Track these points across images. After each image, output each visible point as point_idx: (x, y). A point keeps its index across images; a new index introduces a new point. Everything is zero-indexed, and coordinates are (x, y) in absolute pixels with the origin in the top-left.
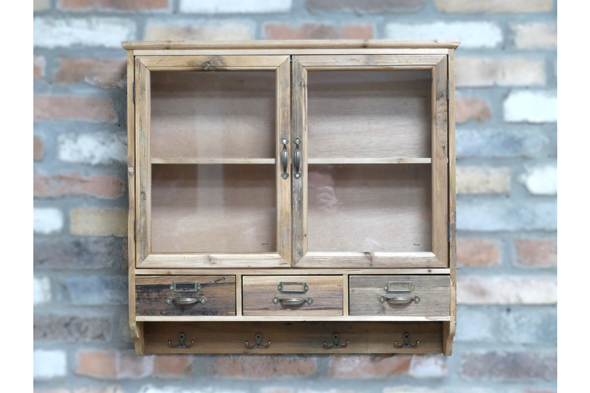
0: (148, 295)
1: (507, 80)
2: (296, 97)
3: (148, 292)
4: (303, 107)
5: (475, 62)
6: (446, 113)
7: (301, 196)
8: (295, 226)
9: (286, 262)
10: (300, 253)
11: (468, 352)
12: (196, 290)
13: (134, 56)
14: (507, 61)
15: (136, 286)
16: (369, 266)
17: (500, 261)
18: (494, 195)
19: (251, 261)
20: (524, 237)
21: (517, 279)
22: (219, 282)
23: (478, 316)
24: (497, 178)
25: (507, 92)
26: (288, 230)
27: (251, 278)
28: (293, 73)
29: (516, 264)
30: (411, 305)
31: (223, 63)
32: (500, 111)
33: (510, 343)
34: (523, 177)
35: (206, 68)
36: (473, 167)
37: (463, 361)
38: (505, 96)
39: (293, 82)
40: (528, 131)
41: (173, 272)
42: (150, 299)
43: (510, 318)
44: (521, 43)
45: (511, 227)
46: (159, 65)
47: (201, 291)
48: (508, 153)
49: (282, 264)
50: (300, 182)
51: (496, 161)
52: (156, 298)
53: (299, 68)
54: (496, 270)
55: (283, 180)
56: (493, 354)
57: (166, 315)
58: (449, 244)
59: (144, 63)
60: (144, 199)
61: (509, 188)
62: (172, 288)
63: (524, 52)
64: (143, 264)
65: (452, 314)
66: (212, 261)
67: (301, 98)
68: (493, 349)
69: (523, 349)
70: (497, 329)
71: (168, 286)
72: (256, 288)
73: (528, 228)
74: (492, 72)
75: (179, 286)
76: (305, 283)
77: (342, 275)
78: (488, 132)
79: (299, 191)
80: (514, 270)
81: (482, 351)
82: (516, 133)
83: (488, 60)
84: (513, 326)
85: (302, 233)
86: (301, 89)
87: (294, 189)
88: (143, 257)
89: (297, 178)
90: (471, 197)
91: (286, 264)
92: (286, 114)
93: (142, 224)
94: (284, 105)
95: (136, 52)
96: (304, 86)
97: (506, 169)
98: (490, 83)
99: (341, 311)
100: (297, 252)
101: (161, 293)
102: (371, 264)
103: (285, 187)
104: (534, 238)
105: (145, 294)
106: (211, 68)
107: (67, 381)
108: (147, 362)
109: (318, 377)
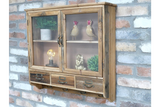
0: (32, 76)
5: (125, 8)
12: (41, 76)
13: (27, 13)
14: (135, 7)
15: (30, 73)
17: (132, 73)
18: (130, 52)
20: (140, 66)
24: (132, 46)
25: (136, 17)
29: (137, 75)
32: (133, 25)
34: (140, 47)
36: (124, 43)
37: (121, 103)
38: (134, 19)
40: (142, 31)
43: (135, 92)
45: (136, 63)
48: (135, 38)
49: (60, 71)
51: (132, 41)
54: (131, 76)
55: (59, 47)
56: (130, 102)
60: (31, 51)
61: (135, 50)
64: (31, 68)
70: (131, 95)
74: (130, 11)
75: (38, 75)
76: (65, 78)
78: (129, 31)
80: (137, 77)
82: (138, 32)
83: (129, 7)
88: (31, 66)
90: (123, 52)
96: (64, 19)
97: (135, 44)
98: (129, 15)
99: (73, 86)
101: (34, 76)
104: (144, 67)
107: (32, 92)
108: (46, 90)
109: (83, 101)
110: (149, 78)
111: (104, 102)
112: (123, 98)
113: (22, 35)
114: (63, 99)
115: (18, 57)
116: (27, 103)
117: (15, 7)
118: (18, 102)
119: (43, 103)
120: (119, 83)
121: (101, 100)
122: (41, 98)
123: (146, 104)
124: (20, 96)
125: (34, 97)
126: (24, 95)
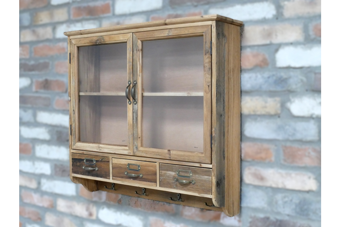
0: (76, 163)
1: (278, 39)
2: (135, 57)
3: (76, 162)
4: (138, 63)
5: (258, 29)
6: (210, 63)
7: (137, 115)
8: (134, 132)
9: (131, 152)
10: (136, 148)
11: (253, 215)
12: (94, 163)
13: (70, 39)
14: (279, 26)
15: (72, 158)
16: (169, 159)
17: (273, 159)
18: (269, 116)
19: (115, 150)
20: (288, 144)
21: (283, 172)
22: (103, 160)
23: (260, 193)
24: (272, 105)
25: (278, 47)
26: (131, 134)
27: (116, 160)
28: (133, 43)
29: (282, 162)
30: (190, 185)
31: (104, 40)
32: (274, 61)
33: (278, 213)
34: (288, 105)
35: (97, 43)
36: (257, 97)
37: (250, 220)
38: (277, 50)
39: (133, 48)
40: (292, 73)
41: (85, 152)
42: (77, 166)
43: (279, 197)
44: (287, 13)
45: (280, 137)
46: (79, 43)
47: (96, 164)
48: (279, 89)
49: (129, 153)
50: (136, 107)
51: (272, 94)
52: (79, 166)
53: (136, 40)
54: (271, 165)
55: (129, 105)
56: (268, 218)
57: (83, 174)
58: (212, 148)
59: (74, 43)
60: (74, 113)
61: (279, 112)
62: (85, 161)
63: (289, 20)
64: (74, 147)
65: (213, 194)
66: (100, 149)
67: (137, 57)
68: (268, 215)
69: (287, 218)
70: (271, 203)
71: (83, 160)
72: (118, 165)
73: (291, 138)
74: (269, 35)
75: (87, 160)
76: (139, 165)
77: (156, 162)
78: (266, 74)
79: (136, 112)
80: (282, 166)
81: (262, 216)
82: (283, 74)
83: (266, 27)
84: (280, 202)
85: (138, 136)
86: (137, 52)
87: (134, 111)
88: (74, 144)
89: (135, 104)
90: (256, 117)
91: (130, 153)
92: (130, 67)
93: (74, 127)
94: (129, 62)
95: (71, 37)
96: (139, 50)
97: (278, 99)
98: (268, 42)
99: (155, 184)
100: (135, 147)
101: (81, 163)
102: (170, 158)
103: (130, 109)
104: (296, 146)
105: (75, 163)
106: (100, 43)
107: (76, 198)
108: (104, 194)
109: (175, 216)
110: (305, 168)
111: (218, 218)
112: (256, 210)
113: (60, 84)
114: (137, 213)
115: (52, 128)
116: (67, 221)
117: (49, 29)
118: (50, 219)
119: (98, 221)
120: (248, 178)
121: (212, 214)
122: (94, 210)
123: (301, 222)
124: (52, 208)
125: (80, 210)
126: (62, 205)
